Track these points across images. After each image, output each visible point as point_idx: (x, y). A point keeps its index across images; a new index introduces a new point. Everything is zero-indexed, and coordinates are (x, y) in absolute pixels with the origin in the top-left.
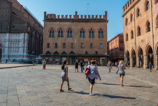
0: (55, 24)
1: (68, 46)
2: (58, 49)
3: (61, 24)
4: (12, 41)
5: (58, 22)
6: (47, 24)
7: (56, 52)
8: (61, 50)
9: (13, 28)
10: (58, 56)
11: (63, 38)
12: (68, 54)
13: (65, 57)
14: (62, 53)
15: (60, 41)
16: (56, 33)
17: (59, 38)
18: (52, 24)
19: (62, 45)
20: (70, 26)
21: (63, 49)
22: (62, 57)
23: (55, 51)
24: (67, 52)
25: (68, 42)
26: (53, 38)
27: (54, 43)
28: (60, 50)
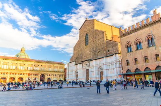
0: (130, 37)
1: (151, 58)
2: (138, 65)
3: (138, 34)
4: (108, 64)
5: (134, 33)
6: (123, 39)
7: (137, 69)
8: (143, 66)
9: (108, 53)
10: (141, 74)
11: (143, 50)
12: (153, 70)
13: (149, 75)
14: (144, 69)
15: (139, 55)
16: (133, 47)
17: (138, 51)
18: (128, 37)
19: (143, 59)
20: (149, 33)
21: (144, 64)
22: (145, 74)
23: (135, 68)
24: (151, 68)
25: (151, 54)
26: (131, 53)
27: (133, 59)
28: (141, 66)
